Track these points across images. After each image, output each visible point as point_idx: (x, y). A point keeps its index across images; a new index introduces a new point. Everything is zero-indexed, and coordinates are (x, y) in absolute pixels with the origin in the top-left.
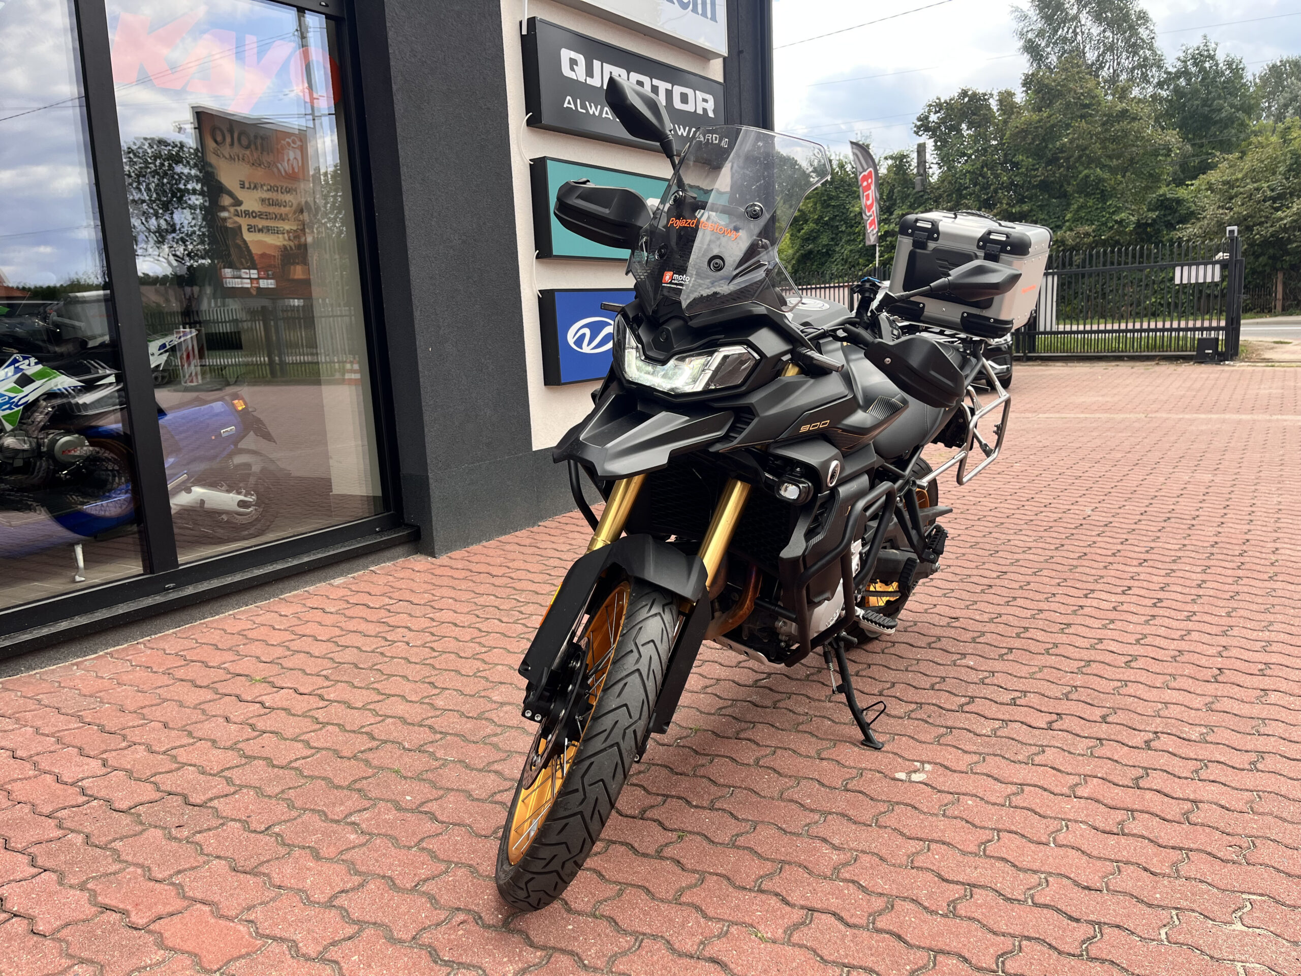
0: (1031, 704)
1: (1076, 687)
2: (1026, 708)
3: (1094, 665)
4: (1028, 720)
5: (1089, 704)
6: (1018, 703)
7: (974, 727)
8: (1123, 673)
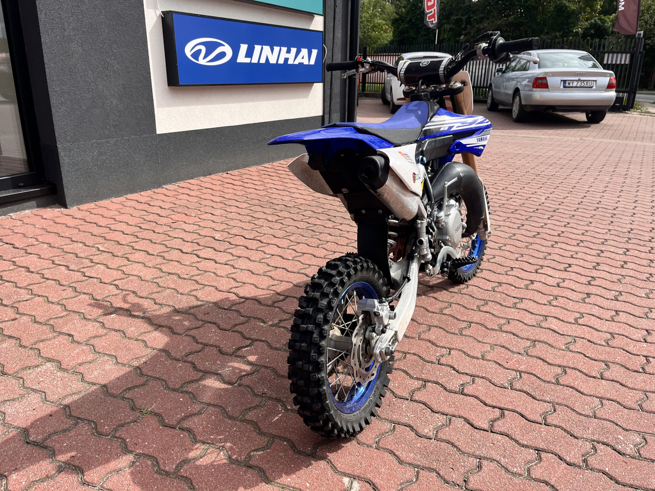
0: (477, 394)
1: (520, 372)
2: (472, 399)
3: (538, 345)
4: (472, 417)
5: (531, 396)
6: (466, 391)
7: (417, 425)
8: (564, 357)
